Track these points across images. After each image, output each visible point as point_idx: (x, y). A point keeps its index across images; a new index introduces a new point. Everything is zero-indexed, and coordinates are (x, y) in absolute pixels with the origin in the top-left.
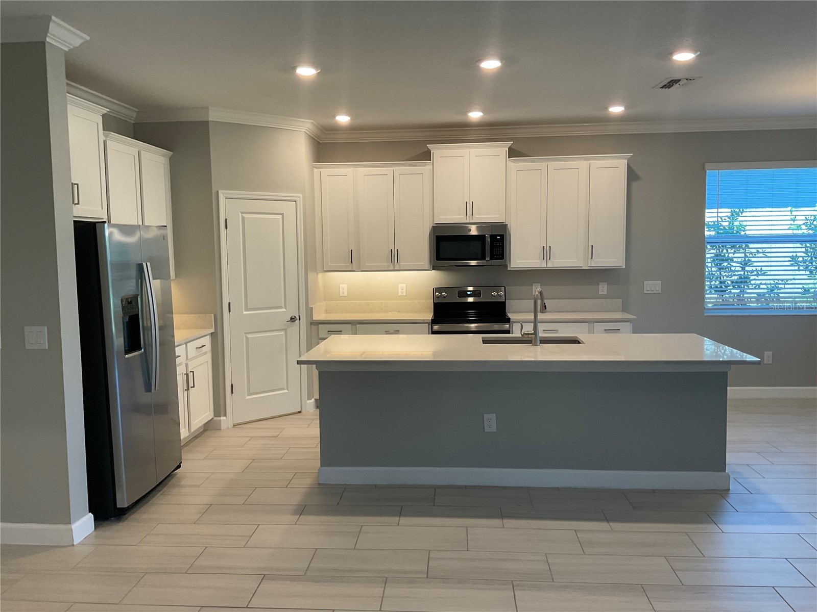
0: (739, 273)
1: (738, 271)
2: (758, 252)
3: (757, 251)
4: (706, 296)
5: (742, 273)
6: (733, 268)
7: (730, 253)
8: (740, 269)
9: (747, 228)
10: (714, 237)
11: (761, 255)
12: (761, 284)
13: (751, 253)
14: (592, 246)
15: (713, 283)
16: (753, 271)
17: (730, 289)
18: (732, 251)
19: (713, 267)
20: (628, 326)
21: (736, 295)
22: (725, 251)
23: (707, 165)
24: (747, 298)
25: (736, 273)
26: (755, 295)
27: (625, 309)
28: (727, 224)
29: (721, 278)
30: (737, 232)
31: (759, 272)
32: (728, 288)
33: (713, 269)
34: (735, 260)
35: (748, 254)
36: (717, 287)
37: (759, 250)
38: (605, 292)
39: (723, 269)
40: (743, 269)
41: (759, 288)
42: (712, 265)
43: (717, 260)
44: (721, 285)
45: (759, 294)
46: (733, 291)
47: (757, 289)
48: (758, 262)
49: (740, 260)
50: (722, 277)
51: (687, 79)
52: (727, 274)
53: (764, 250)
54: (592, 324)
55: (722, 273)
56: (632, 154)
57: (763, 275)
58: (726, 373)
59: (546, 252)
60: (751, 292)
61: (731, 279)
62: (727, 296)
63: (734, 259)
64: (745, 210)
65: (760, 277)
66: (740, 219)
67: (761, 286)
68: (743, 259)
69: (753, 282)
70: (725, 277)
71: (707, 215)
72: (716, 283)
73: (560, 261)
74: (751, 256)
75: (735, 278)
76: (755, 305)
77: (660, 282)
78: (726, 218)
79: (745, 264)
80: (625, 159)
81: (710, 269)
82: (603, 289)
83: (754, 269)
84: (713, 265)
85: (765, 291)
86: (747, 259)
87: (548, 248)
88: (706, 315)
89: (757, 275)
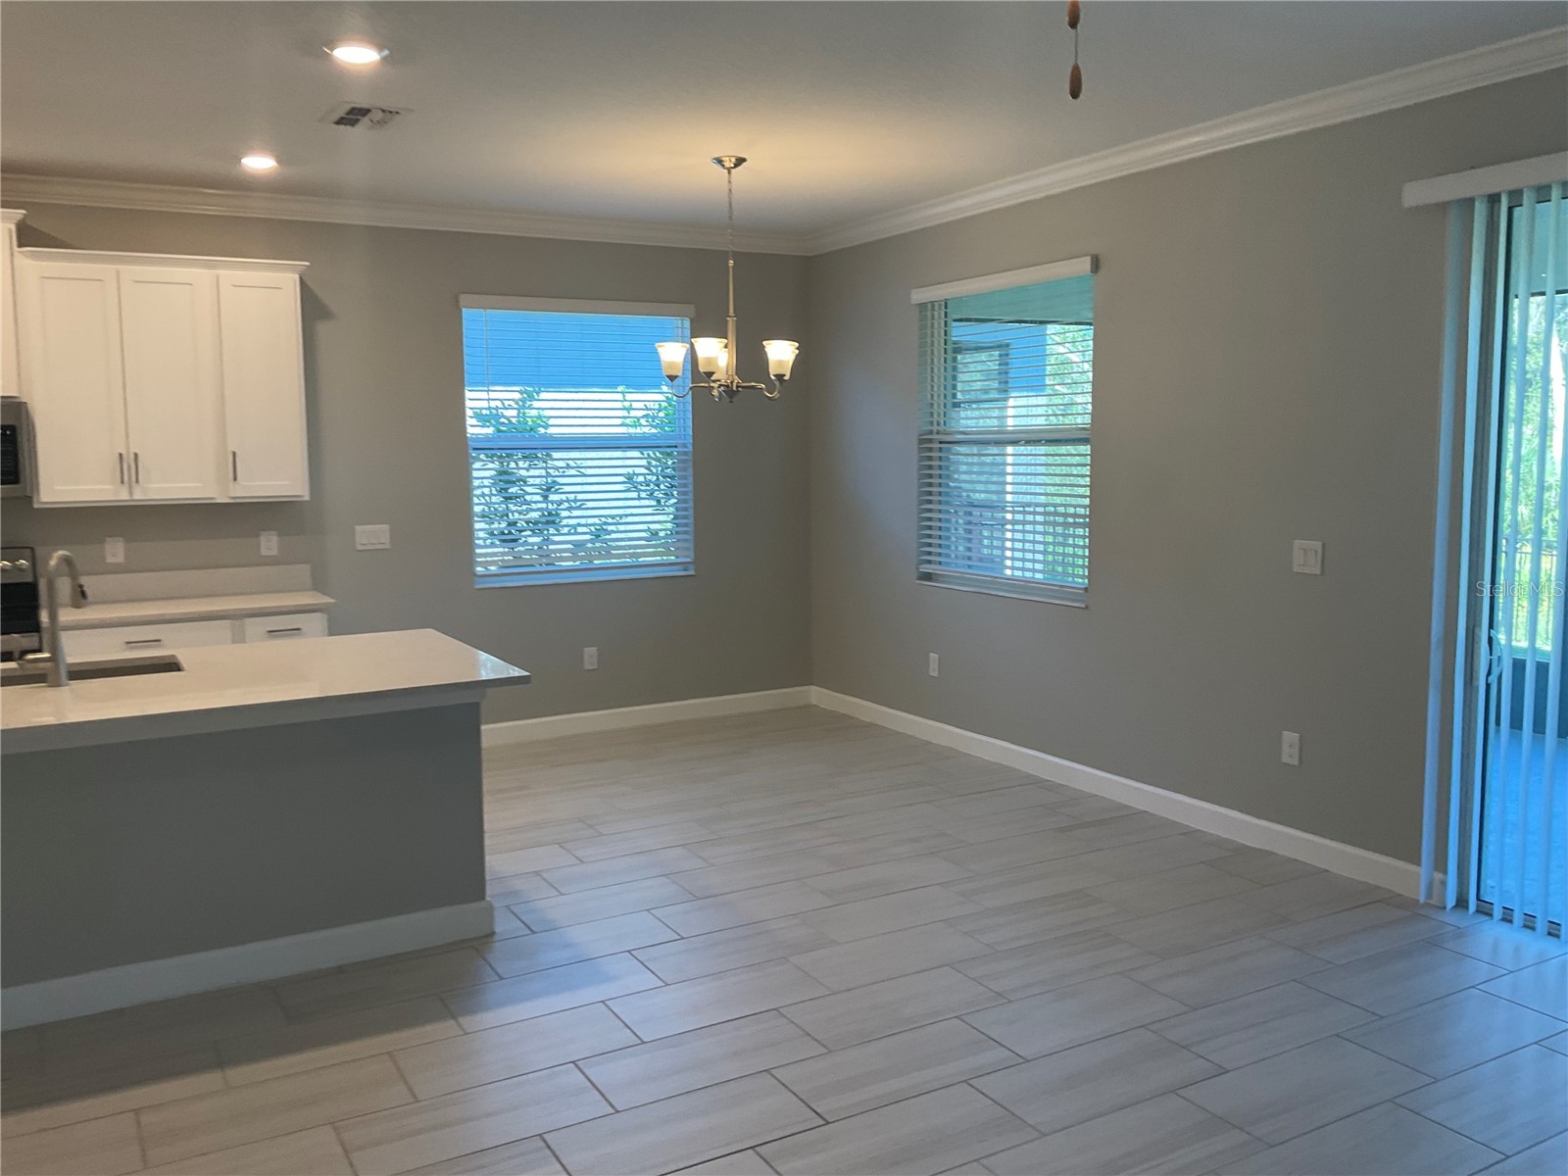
0: (540, 505)
1: (536, 502)
2: (568, 467)
3: (568, 465)
4: (478, 551)
5: (544, 505)
6: (528, 498)
7: (521, 468)
8: (541, 499)
9: (551, 422)
10: (487, 439)
11: (573, 472)
12: (579, 525)
13: (557, 468)
14: (234, 454)
15: (496, 525)
16: (560, 503)
17: (526, 537)
18: (526, 465)
19: (495, 495)
20: (318, 621)
21: (536, 547)
22: (513, 465)
23: (463, 298)
24: (555, 551)
25: (534, 506)
26: (571, 546)
27: (318, 585)
28: (514, 413)
29: (507, 516)
30: (532, 429)
31: (573, 504)
32: (523, 534)
33: (494, 499)
34: (531, 481)
35: (551, 471)
36: (503, 533)
37: (570, 462)
38: (274, 552)
39: (511, 498)
40: (546, 497)
41: (576, 533)
42: (491, 491)
43: (500, 481)
44: (509, 528)
45: (578, 545)
46: (530, 540)
47: (573, 534)
48: (570, 485)
49: (538, 481)
50: (510, 515)
51: (383, 111)
52: (520, 509)
53: (579, 462)
54: (237, 622)
55: (511, 506)
56: (307, 263)
57: (579, 508)
58: (477, 704)
59: (128, 467)
60: (561, 541)
61: (528, 516)
62: (521, 548)
63: (528, 479)
64: (543, 389)
65: (576, 513)
66: (536, 404)
67: (580, 529)
68: (544, 479)
69: (565, 522)
70: (516, 515)
71: (468, 395)
72: (501, 526)
73: (162, 486)
74: (557, 473)
75: (535, 515)
76: (571, 563)
77: (386, 527)
78: (511, 403)
79: (548, 489)
80: (293, 271)
81: (487, 498)
82: (269, 544)
83: (564, 497)
84: (494, 492)
85: (588, 537)
86: (549, 480)
87: (132, 456)
88: (477, 587)
89: (569, 509)
